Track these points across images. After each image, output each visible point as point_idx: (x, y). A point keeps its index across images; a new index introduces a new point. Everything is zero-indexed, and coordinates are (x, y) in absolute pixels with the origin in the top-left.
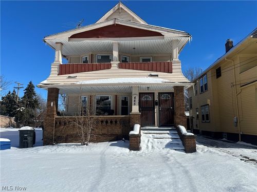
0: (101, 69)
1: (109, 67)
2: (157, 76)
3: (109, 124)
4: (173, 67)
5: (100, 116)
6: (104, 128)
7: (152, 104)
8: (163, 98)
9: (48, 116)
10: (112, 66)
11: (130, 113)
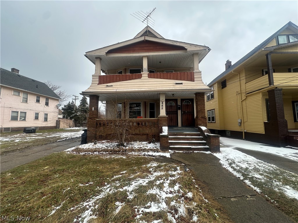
0: (133, 79)
1: (140, 77)
2: (182, 84)
3: (140, 125)
4: (195, 76)
5: (133, 119)
6: (136, 129)
7: (176, 108)
8: (184, 103)
9: (90, 118)
10: (143, 76)
11: (159, 116)
